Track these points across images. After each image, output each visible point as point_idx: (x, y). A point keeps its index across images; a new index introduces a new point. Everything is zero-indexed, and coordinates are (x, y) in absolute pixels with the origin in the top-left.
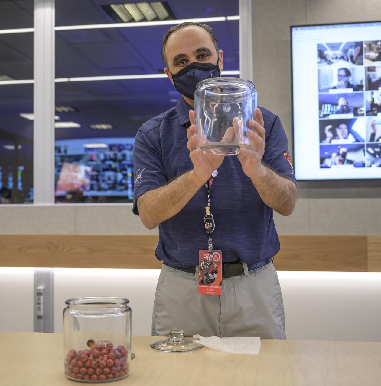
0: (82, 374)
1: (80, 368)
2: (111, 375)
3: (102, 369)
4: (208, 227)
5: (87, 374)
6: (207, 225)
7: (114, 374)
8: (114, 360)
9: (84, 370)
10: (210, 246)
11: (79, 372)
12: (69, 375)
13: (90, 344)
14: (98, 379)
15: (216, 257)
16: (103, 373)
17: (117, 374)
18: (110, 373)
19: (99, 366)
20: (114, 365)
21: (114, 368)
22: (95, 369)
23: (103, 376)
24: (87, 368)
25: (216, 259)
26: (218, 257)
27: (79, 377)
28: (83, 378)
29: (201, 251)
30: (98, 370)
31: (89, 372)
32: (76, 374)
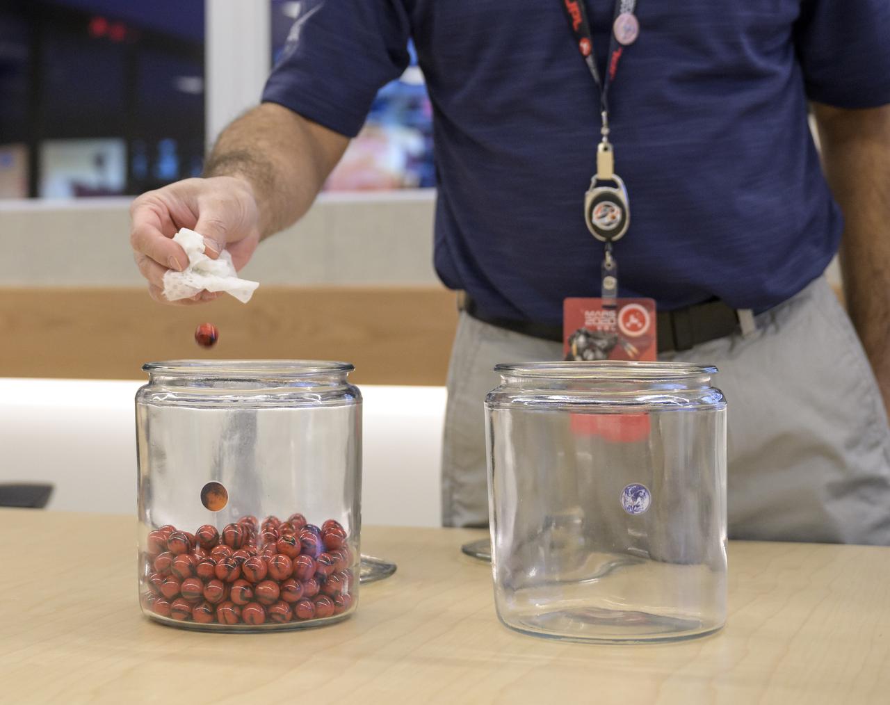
0: (187, 602)
1: (181, 580)
2: (282, 608)
3: (253, 585)
4: (607, 220)
5: (202, 599)
6: (599, 214)
7: (293, 605)
8: (292, 558)
9: (192, 585)
10: (610, 283)
11: (178, 596)
12: (151, 605)
13: (211, 496)
14: (240, 619)
15: (633, 320)
16: (255, 599)
17: (306, 605)
18: (280, 599)
19: (242, 576)
20: (295, 575)
21: (292, 585)
22: (228, 584)
23: (254, 609)
24: (205, 581)
25: (634, 328)
26: (643, 321)
27: (179, 610)
28: (190, 617)
29: (570, 304)
30: (238, 587)
31: (208, 595)
32: (171, 600)
